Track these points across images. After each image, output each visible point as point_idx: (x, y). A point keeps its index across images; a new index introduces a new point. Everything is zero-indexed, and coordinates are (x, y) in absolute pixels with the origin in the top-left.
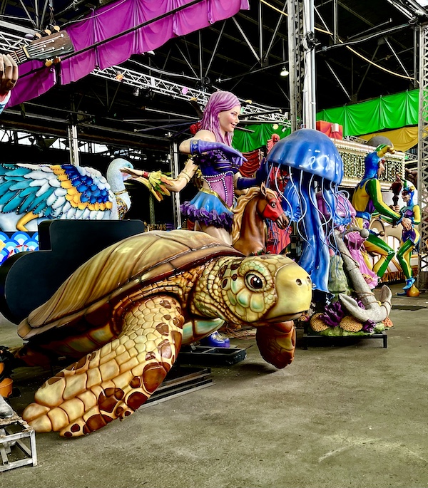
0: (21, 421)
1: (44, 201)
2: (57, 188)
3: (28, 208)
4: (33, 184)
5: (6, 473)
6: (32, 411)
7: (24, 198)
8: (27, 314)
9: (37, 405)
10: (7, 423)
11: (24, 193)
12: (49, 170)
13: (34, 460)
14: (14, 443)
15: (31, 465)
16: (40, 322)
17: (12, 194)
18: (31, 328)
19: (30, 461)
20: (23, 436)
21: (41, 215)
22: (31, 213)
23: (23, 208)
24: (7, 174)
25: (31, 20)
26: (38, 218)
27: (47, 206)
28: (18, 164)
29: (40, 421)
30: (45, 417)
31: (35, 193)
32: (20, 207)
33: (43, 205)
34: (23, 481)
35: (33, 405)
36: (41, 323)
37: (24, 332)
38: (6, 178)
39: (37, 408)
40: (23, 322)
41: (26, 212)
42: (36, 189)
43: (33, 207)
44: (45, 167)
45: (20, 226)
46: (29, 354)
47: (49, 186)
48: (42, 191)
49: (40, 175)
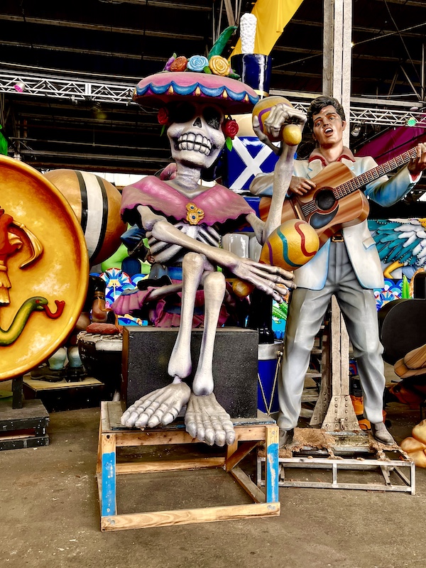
0: (401, 451)
1: (410, 252)
2: (423, 239)
3: (395, 258)
4: (402, 236)
5: (389, 493)
6: (409, 444)
7: (392, 249)
8: (403, 355)
9: (414, 440)
10: (389, 449)
11: (393, 244)
12: (417, 223)
13: (412, 489)
14: (392, 469)
15: (410, 493)
16: (417, 364)
17: (383, 245)
18: (408, 369)
19: (409, 489)
20: (404, 465)
21: (406, 264)
22: (397, 262)
23: (390, 258)
24: (379, 228)
25: (416, 94)
26: (403, 266)
27: (412, 255)
28: (390, 220)
29: (417, 456)
30: (421, 453)
31: (402, 244)
32: (388, 257)
33: (409, 255)
34: (404, 505)
35: (410, 439)
36: (418, 366)
37: (401, 371)
38: (378, 232)
39: (414, 443)
40: (399, 363)
41: (393, 262)
42: (404, 241)
43: (399, 256)
44: (414, 221)
45: (387, 273)
46: (402, 391)
47: (416, 238)
48: (409, 242)
49: (409, 228)
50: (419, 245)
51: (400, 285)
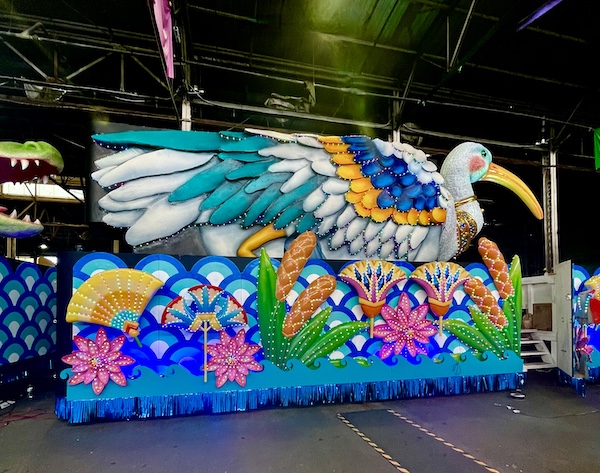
1: (297, 203)
2: (327, 177)
4: (277, 167)
21: (290, 231)
22: (271, 226)
24: (223, 148)
26: (285, 237)
27: (303, 212)
31: (278, 185)
33: (295, 212)
41: (260, 225)
42: (283, 177)
43: (273, 213)
44: (308, 138)
45: (245, 251)
47: (311, 174)
48: (295, 181)
49: (294, 152)
50: (318, 190)
51: (254, 273)
